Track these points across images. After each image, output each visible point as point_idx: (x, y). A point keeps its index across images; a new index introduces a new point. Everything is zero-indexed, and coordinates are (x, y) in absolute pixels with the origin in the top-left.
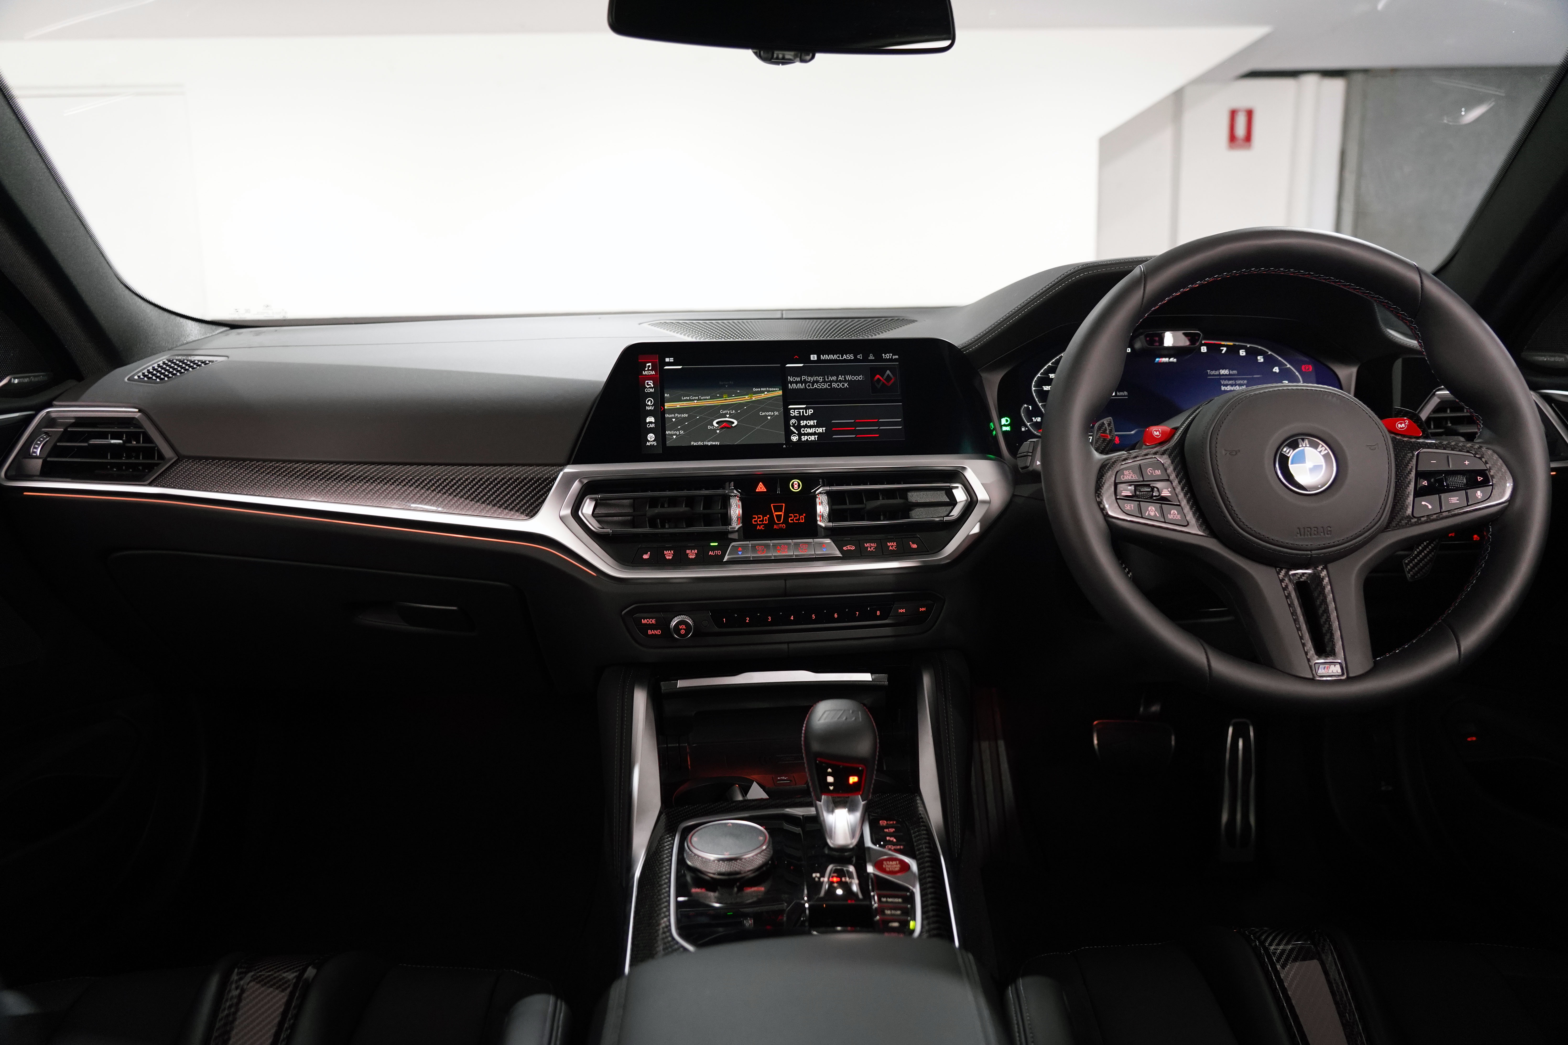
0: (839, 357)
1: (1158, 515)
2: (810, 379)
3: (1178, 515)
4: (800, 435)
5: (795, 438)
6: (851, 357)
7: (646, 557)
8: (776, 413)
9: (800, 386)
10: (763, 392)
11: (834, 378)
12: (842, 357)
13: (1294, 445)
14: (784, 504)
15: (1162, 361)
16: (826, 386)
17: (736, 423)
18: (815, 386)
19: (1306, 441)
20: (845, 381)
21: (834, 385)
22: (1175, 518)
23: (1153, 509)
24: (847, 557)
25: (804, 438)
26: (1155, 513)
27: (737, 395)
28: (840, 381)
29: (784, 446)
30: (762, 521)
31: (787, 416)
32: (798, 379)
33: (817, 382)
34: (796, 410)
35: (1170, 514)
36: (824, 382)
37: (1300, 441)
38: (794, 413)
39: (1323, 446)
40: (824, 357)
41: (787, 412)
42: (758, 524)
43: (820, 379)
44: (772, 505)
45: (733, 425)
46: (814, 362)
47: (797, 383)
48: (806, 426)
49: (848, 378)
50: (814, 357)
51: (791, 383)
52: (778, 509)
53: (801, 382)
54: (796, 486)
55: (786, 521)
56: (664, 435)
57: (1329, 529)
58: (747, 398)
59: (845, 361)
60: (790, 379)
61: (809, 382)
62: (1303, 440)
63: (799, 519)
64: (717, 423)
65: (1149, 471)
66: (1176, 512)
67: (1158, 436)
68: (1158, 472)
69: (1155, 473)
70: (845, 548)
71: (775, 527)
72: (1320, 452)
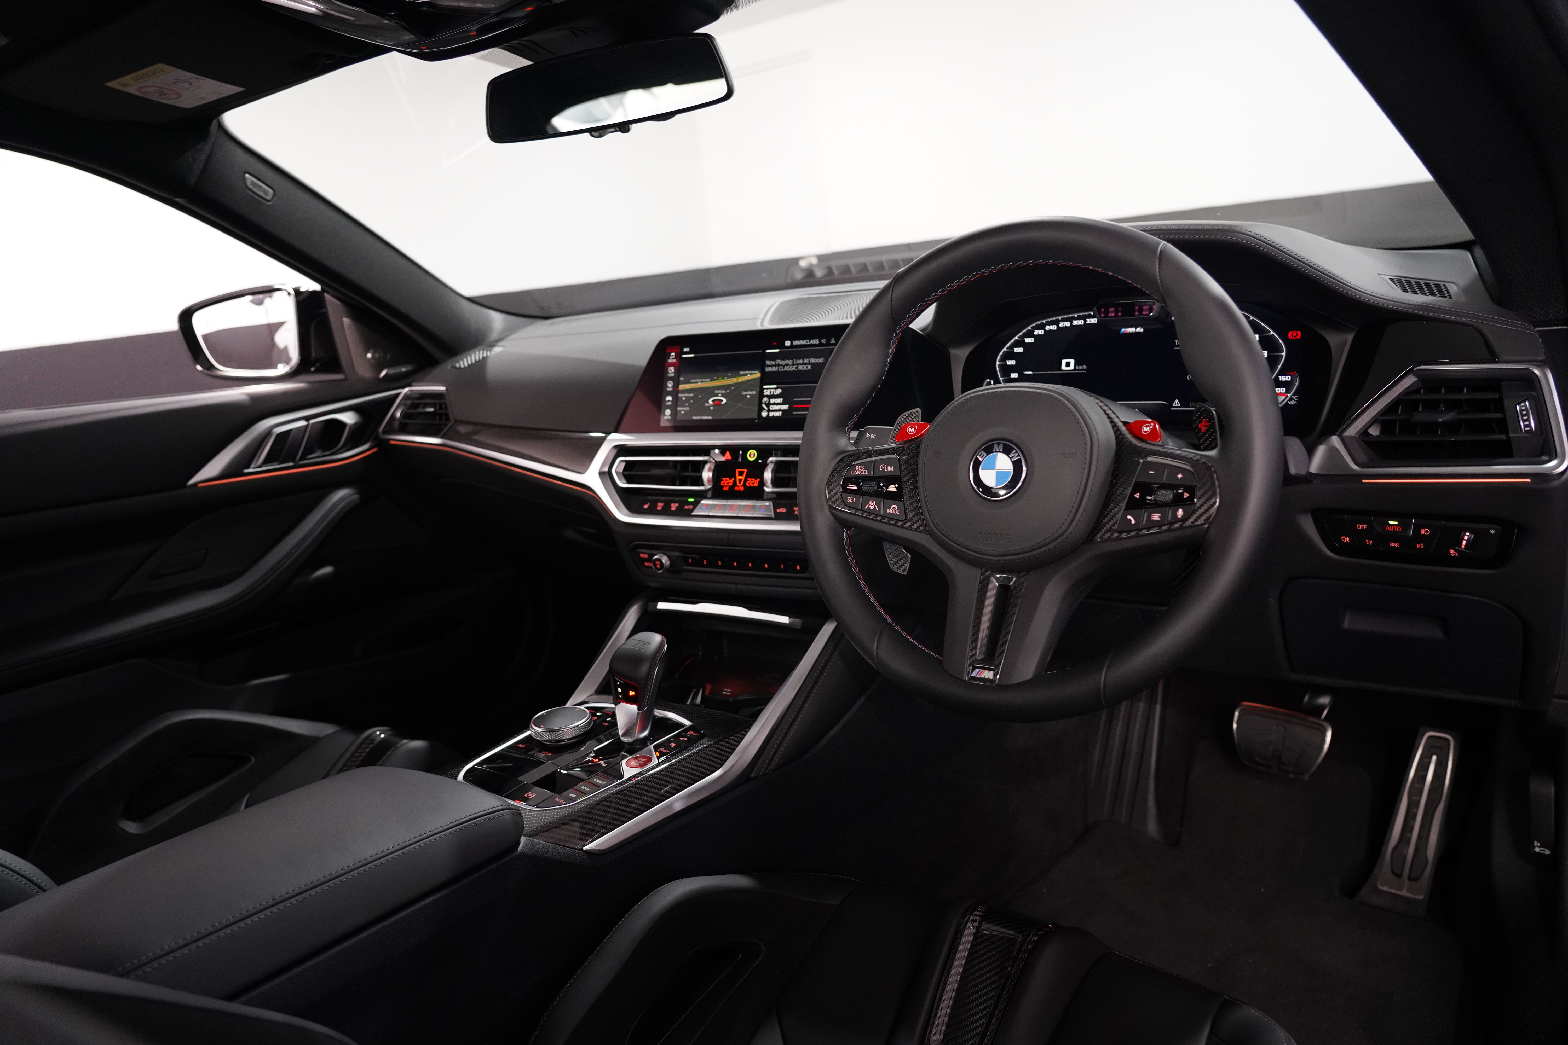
0: (807, 342)
1: (877, 509)
2: (783, 362)
3: (897, 510)
4: (769, 411)
5: (764, 414)
6: (816, 342)
7: (646, 507)
8: (754, 393)
9: (774, 369)
10: (746, 375)
11: (801, 361)
12: (810, 342)
13: (989, 450)
14: (746, 470)
15: (1128, 332)
16: (794, 368)
17: (724, 401)
18: (786, 368)
19: (1001, 446)
20: (809, 364)
21: (800, 367)
22: (894, 512)
23: (875, 503)
24: (778, 517)
25: (771, 414)
26: (875, 507)
27: (729, 377)
28: (805, 364)
29: (756, 421)
30: (728, 483)
31: (761, 395)
32: (773, 363)
33: (787, 365)
34: (769, 390)
35: (890, 508)
36: (793, 364)
37: (996, 446)
38: (767, 392)
39: (1017, 452)
40: (796, 343)
41: (762, 391)
42: (725, 486)
43: (790, 362)
44: (737, 470)
45: (723, 403)
46: (788, 347)
47: (772, 366)
48: (775, 404)
49: (812, 360)
50: (788, 343)
51: (768, 366)
52: (741, 474)
53: (775, 366)
54: (752, 456)
55: (744, 485)
56: (676, 410)
57: (1008, 536)
58: (734, 380)
59: (812, 345)
60: (768, 363)
61: (781, 365)
62: (999, 444)
63: (754, 483)
64: (713, 401)
65: (882, 468)
66: (896, 507)
67: (912, 432)
68: (891, 468)
69: (887, 469)
70: (778, 511)
71: (736, 488)
72: (1011, 458)
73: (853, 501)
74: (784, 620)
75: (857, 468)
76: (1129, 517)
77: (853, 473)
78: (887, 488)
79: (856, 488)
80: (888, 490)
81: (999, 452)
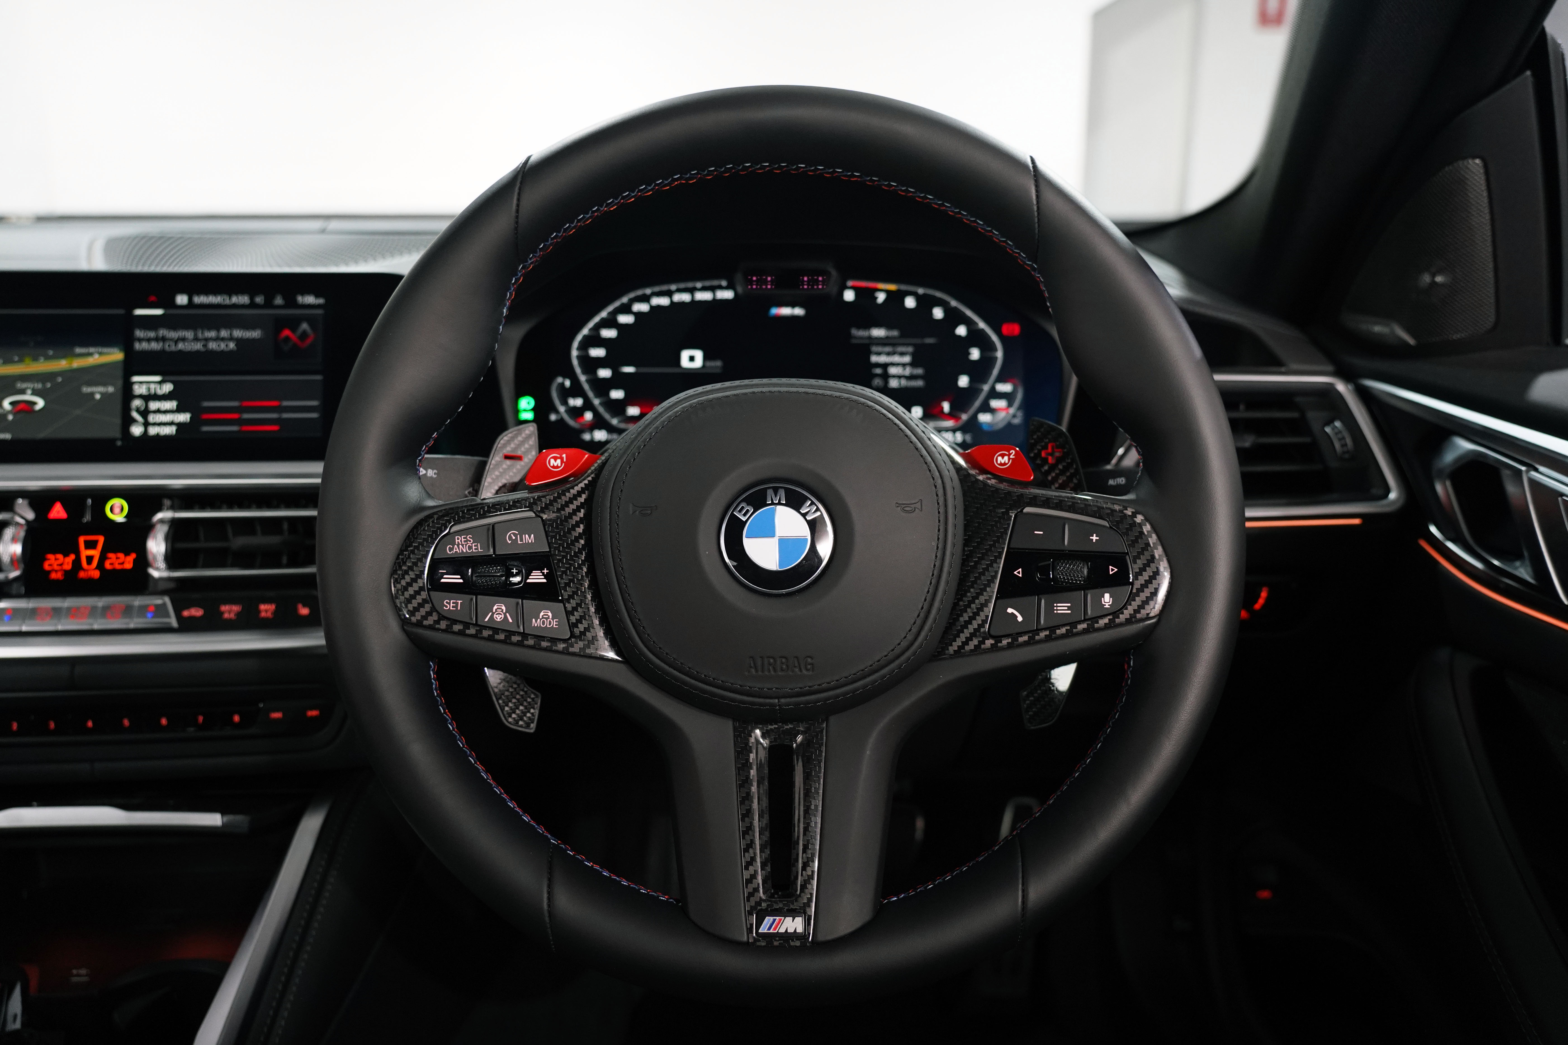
0: (224, 300)
1: (511, 621)
2: (173, 334)
3: (553, 619)
4: (146, 424)
5: (137, 430)
6: (244, 299)
8: (111, 389)
9: (155, 346)
10: (90, 354)
11: (212, 334)
12: (230, 300)
13: (758, 501)
14: (102, 538)
15: (783, 314)
16: (198, 346)
17: (40, 403)
18: (181, 346)
19: (782, 493)
20: (231, 339)
21: (212, 345)
22: (547, 624)
23: (504, 608)
24: (187, 627)
25: (153, 431)
26: (505, 617)
27: (48, 358)
28: (223, 339)
29: (119, 443)
30: (61, 565)
31: (127, 394)
32: (152, 334)
33: (184, 339)
34: (143, 383)
35: (537, 618)
36: (196, 339)
37: (770, 492)
38: (139, 390)
39: (812, 503)
40: (198, 300)
41: (128, 387)
42: (53, 570)
43: (189, 334)
44: (82, 539)
45: (37, 407)
46: (182, 307)
47: (149, 340)
48: (159, 411)
49: (238, 333)
50: (182, 299)
51: (140, 340)
52: (91, 545)
53: (157, 339)
54: (117, 510)
55: (100, 566)
57: (809, 660)
58: (63, 364)
59: (235, 306)
60: (139, 333)
61: (171, 340)
62: (776, 490)
63: (122, 563)
64: (11, 403)
65: (510, 536)
66: (550, 614)
67: (557, 467)
68: (530, 537)
69: (521, 540)
70: (186, 613)
71: (82, 574)
72: (804, 515)
73: (456, 607)
74: (213, 819)
75: (458, 539)
76: (1010, 610)
77: (451, 550)
78: (527, 578)
79: (461, 581)
80: (528, 581)
81: (780, 504)
